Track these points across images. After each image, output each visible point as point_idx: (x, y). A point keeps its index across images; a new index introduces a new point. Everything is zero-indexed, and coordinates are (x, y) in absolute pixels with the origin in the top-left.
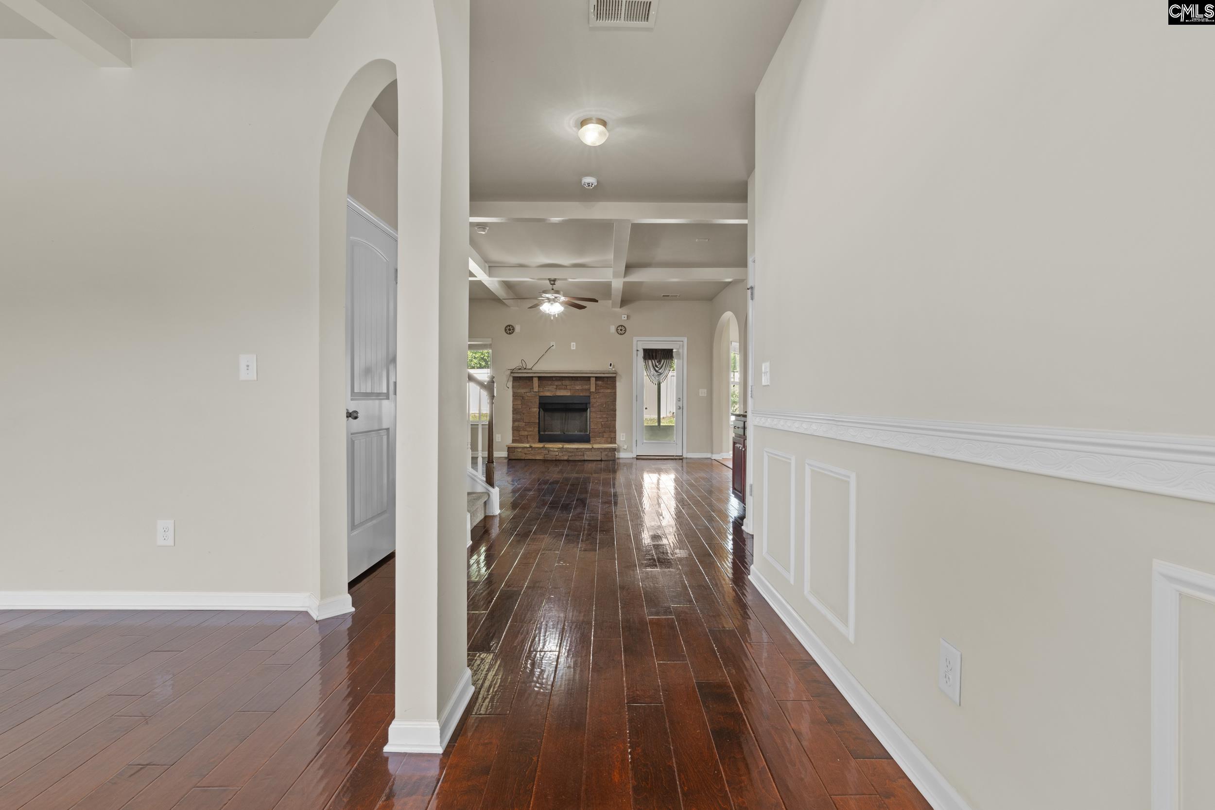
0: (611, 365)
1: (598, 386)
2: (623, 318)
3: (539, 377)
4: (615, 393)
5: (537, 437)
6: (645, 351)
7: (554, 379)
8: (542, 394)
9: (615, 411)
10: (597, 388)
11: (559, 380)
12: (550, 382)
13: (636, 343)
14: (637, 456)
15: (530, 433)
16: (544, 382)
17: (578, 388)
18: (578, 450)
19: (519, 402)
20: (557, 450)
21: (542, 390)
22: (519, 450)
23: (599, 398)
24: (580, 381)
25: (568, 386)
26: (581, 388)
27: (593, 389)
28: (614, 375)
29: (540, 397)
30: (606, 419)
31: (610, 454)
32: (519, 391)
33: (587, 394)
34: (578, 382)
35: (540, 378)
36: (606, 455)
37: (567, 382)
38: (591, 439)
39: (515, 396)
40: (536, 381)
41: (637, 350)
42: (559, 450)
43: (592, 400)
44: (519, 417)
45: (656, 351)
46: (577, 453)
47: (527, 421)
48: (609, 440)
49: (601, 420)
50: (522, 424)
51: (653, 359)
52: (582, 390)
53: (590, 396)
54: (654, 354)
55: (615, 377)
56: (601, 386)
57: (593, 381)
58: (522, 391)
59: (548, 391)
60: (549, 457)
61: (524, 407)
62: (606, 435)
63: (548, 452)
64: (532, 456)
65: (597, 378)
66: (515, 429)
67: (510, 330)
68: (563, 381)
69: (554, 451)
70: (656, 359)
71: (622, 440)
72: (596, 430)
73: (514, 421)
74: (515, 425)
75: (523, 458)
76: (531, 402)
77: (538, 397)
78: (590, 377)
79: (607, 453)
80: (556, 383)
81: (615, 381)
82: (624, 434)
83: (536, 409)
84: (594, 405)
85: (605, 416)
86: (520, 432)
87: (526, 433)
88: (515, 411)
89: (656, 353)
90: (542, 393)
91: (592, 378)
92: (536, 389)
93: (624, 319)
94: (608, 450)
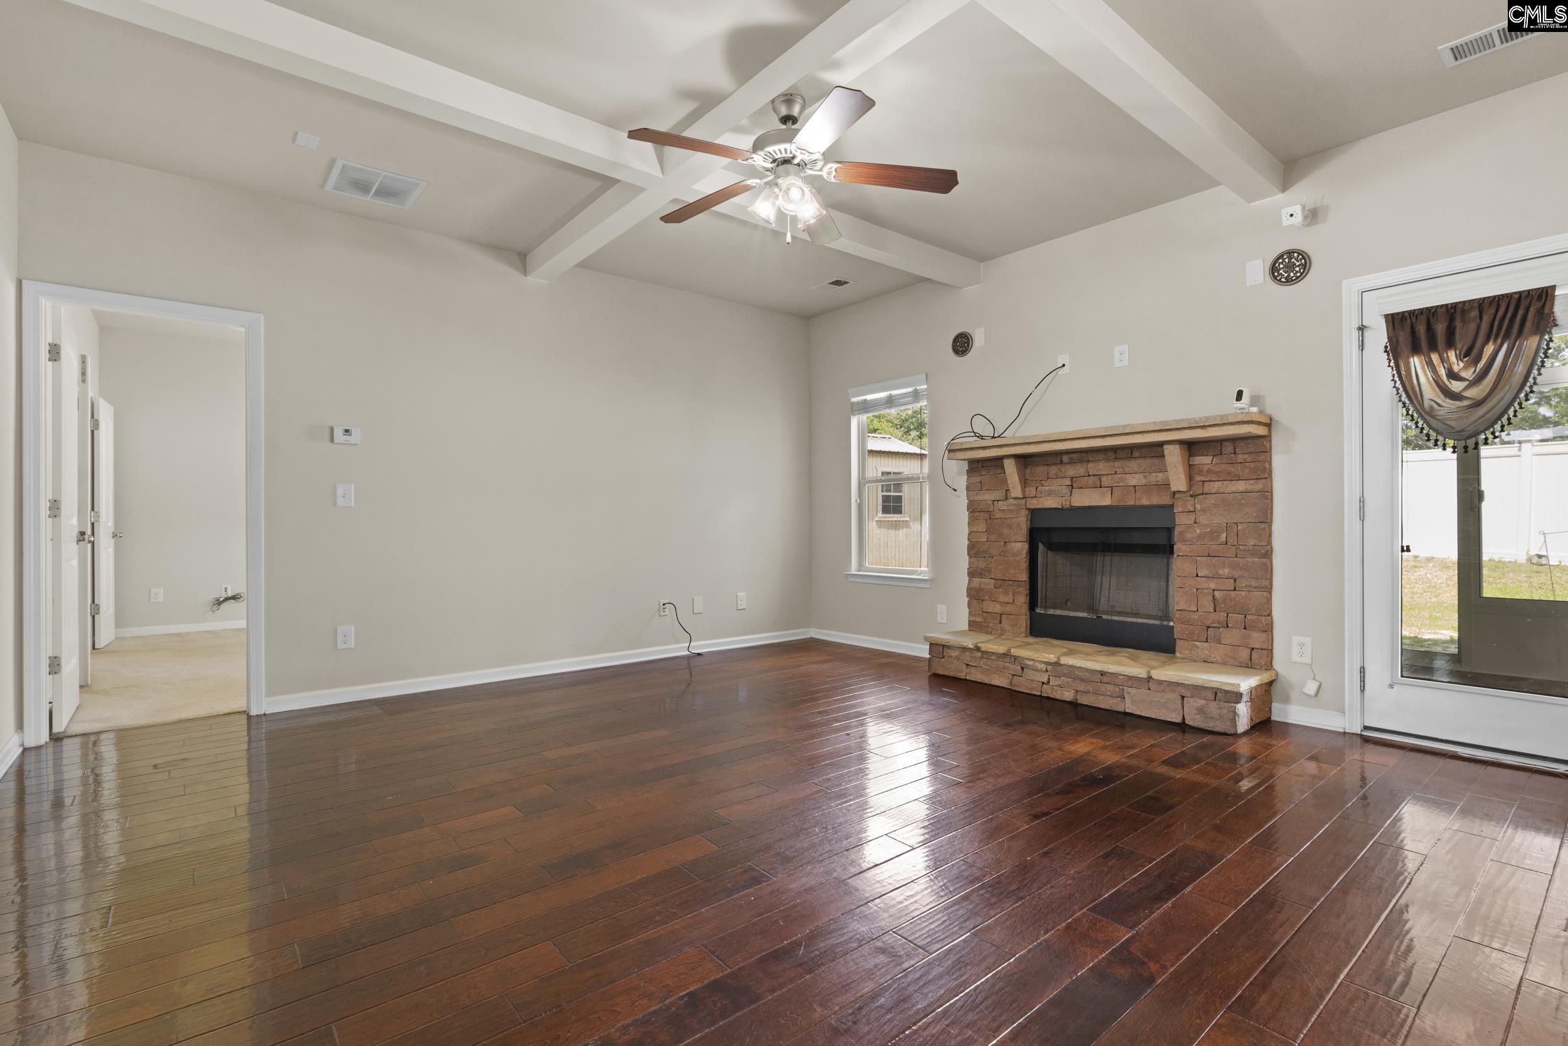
0: (1239, 396)
1: (1200, 472)
2: (1287, 221)
3: (1017, 457)
4: (1267, 495)
5: (1024, 621)
6: (1395, 321)
7: (1065, 459)
8: (1034, 504)
9: (1268, 554)
10: (1199, 478)
11: (1081, 461)
12: (1053, 470)
13: (1355, 299)
14: (1366, 728)
15: (1008, 608)
16: (1041, 470)
17: (1135, 480)
18: (1105, 679)
19: (982, 527)
20: (1043, 667)
21: (1033, 493)
22: (954, 654)
23: (1204, 511)
24: (1141, 461)
25: (1104, 479)
26: (1144, 481)
27: (1178, 482)
28: (1260, 431)
29: (1034, 513)
30: (1230, 584)
31: (1213, 708)
32: (980, 498)
33: (1165, 500)
34: (1133, 464)
35: (1024, 460)
36: (1201, 711)
37: (1101, 467)
38: (1179, 643)
39: (974, 509)
40: (1010, 466)
41: (1362, 329)
42: (1049, 668)
43: (1182, 520)
44: (982, 564)
45: (1453, 312)
46: (1103, 688)
47: (1000, 576)
48: (1244, 654)
49: (1213, 586)
50: (987, 583)
51: (1433, 346)
52: (1148, 488)
53: (1172, 506)
54: (1440, 328)
55: (1268, 438)
56: (1209, 471)
57: (1174, 456)
58: (987, 497)
59: (1050, 493)
60: (1023, 685)
61: (993, 538)
62: (1231, 636)
63: (1023, 669)
64: (982, 673)
65: (1191, 447)
66: (975, 595)
67: (962, 344)
68: (1090, 465)
69: (1037, 670)
70: (1450, 344)
71: (1296, 658)
72: (1195, 616)
73: (972, 574)
74: (972, 586)
75: (962, 675)
76: (1010, 527)
77: (1024, 512)
78: (1161, 444)
79: (1203, 702)
80: (1071, 471)
81: (1267, 452)
82: (1307, 640)
83: (1019, 545)
84: (1189, 536)
85: (1226, 571)
86: (985, 604)
87: (997, 608)
88: (974, 549)
89: (1452, 320)
90: (1034, 501)
91: (1167, 449)
92: (1016, 491)
93: (1292, 220)
94: (1211, 695)
